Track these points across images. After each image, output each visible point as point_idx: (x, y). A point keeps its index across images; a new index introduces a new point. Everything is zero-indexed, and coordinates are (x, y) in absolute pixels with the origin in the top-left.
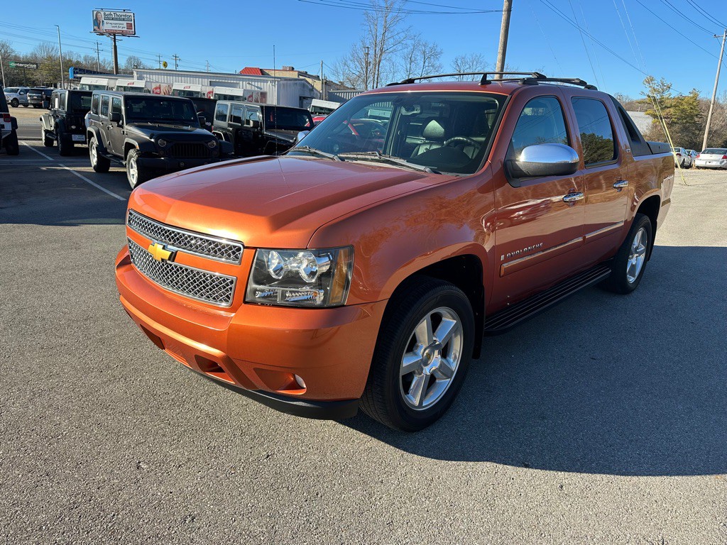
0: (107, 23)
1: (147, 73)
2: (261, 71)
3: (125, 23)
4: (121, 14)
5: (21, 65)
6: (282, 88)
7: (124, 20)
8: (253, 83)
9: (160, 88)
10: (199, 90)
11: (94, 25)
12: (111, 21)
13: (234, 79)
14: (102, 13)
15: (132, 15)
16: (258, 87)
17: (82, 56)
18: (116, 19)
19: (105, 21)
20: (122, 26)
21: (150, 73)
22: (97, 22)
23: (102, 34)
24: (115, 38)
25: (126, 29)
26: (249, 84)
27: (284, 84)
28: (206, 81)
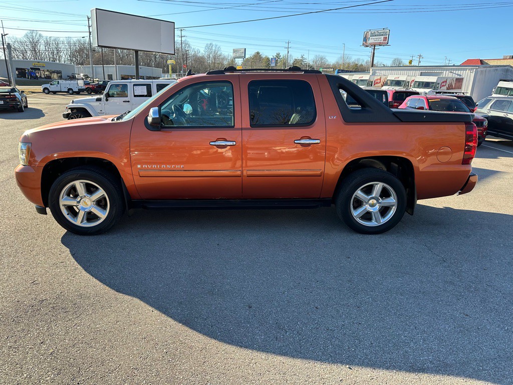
0: (371, 39)
1: (378, 70)
2: (481, 61)
3: (382, 37)
4: (381, 31)
5: (325, 70)
6: (479, 74)
7: (382, 35)
8: (454, 72)
9: (380, 79)
10: (405, 80)
11: (364, 41)
12: (374, 37)
13: (439, 70)
14: (370, 32)
15: (388, 31)
16: (458, 75)
17: (365, 61)
18: (378, 35)
19: (371, 38)
20: (380, 39)
21: (380, 70)
22: (365, 39)
23: (367, 46)
24: (374, 48)
25: (382, 41)
26: (451, 72)
27: (482, 71)
28: (418, 72)
